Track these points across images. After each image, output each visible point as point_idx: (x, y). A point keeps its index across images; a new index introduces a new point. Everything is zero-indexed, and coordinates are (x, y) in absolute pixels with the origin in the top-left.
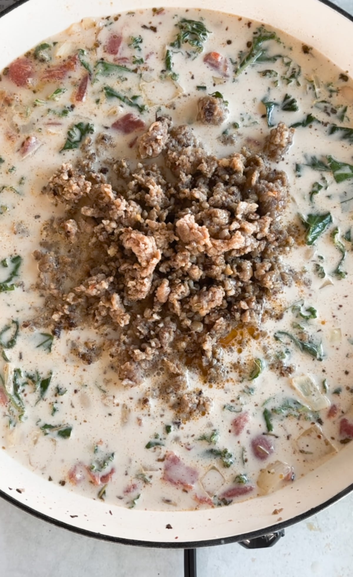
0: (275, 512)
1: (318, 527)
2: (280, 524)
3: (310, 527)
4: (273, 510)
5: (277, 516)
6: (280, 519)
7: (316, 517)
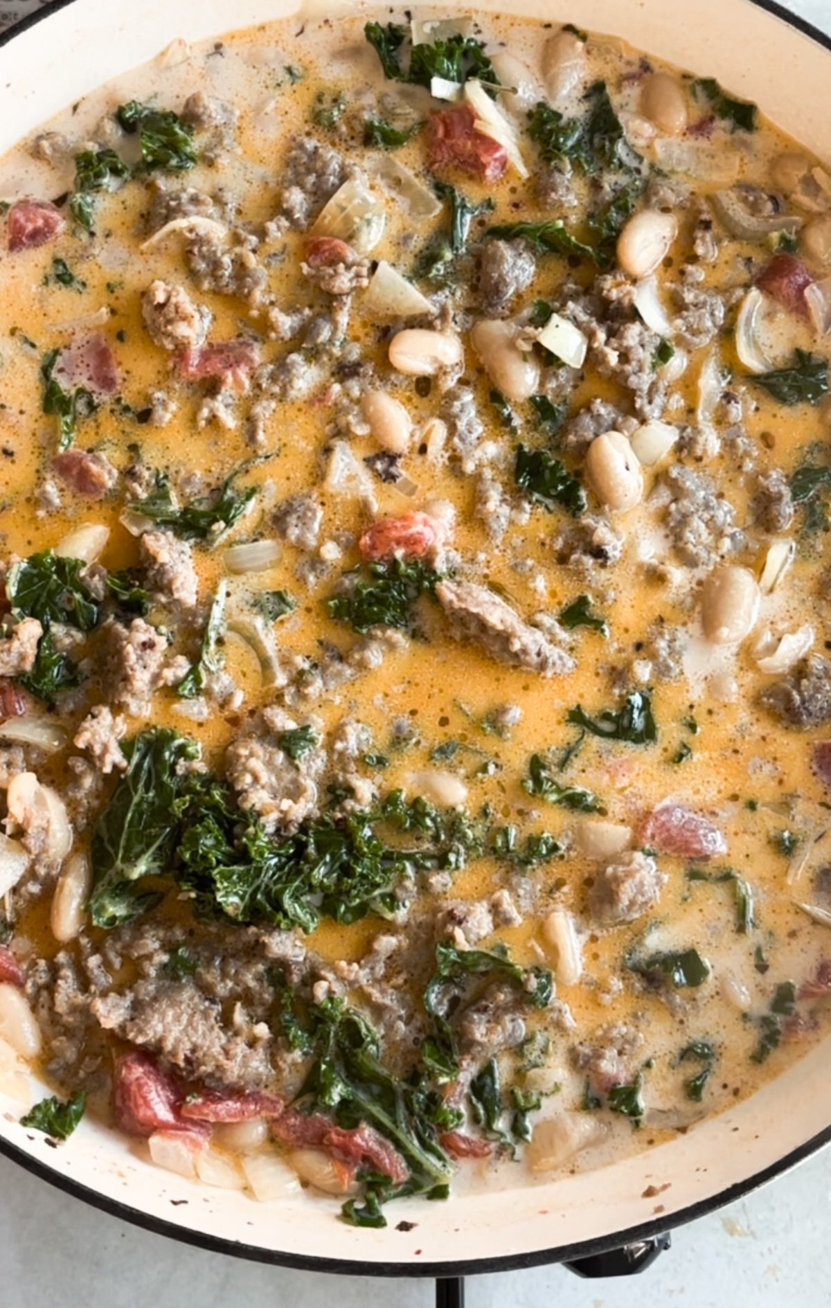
0: (650, 1193)
1: (749, 1227)
2: (658, 1220)
3: (731, 1229)
4: (645, 1188)
5: (653, 1202)
6: (660, 1209)
7: (744, 1205)
